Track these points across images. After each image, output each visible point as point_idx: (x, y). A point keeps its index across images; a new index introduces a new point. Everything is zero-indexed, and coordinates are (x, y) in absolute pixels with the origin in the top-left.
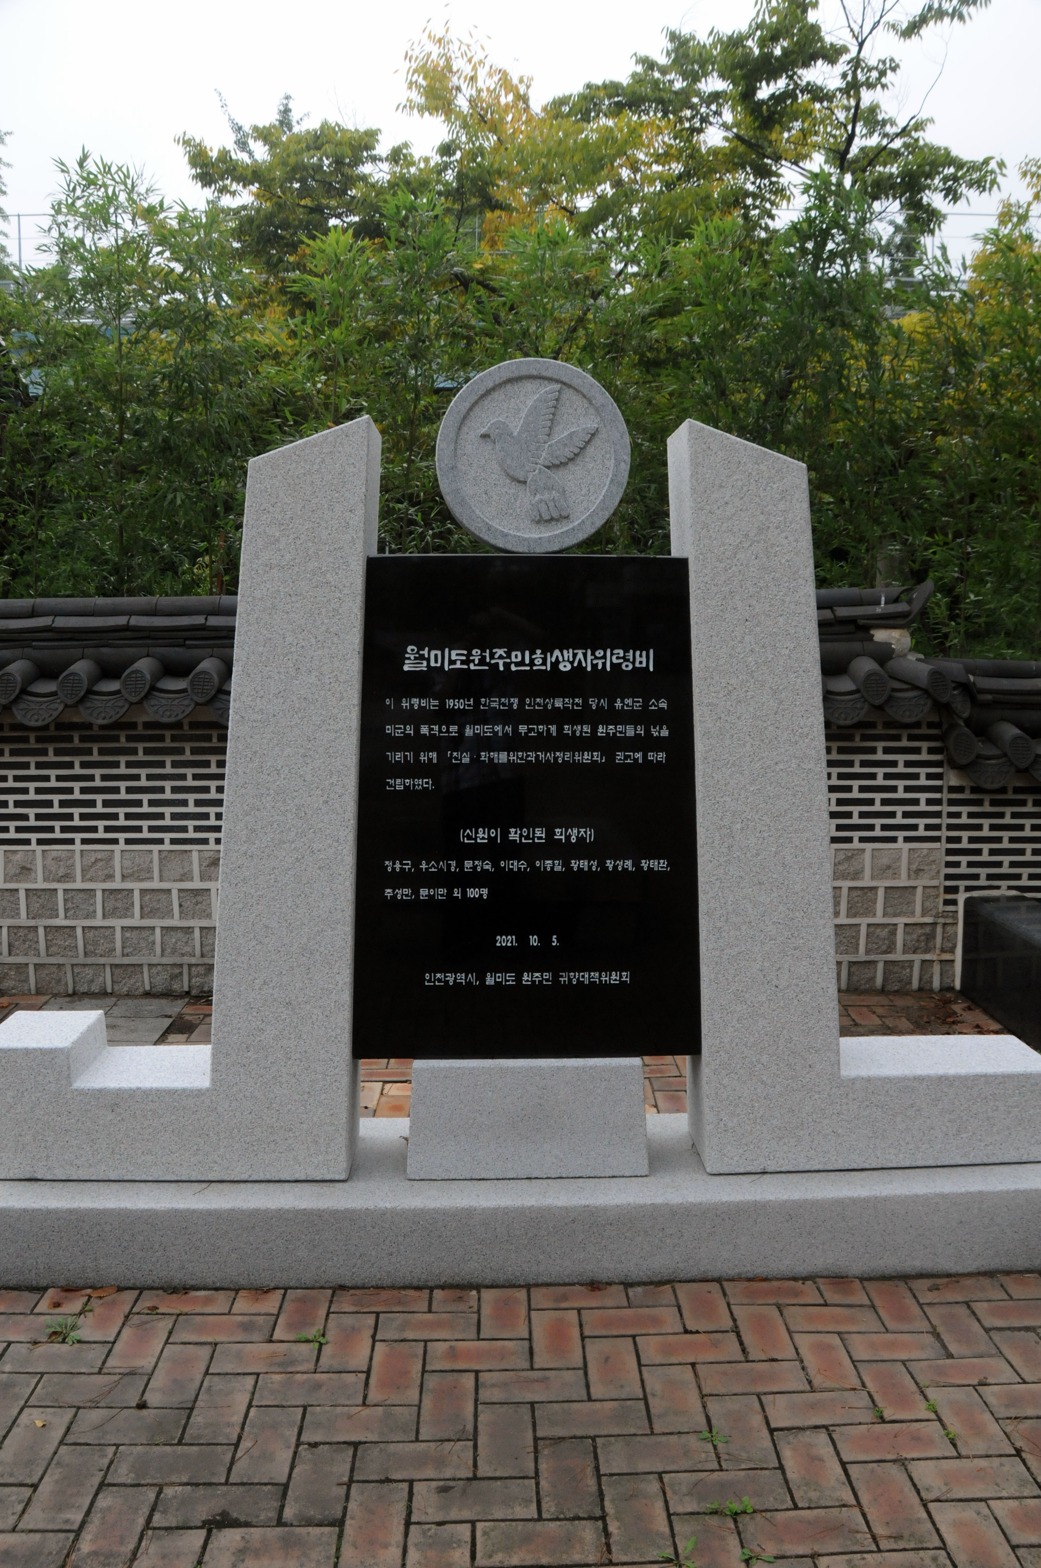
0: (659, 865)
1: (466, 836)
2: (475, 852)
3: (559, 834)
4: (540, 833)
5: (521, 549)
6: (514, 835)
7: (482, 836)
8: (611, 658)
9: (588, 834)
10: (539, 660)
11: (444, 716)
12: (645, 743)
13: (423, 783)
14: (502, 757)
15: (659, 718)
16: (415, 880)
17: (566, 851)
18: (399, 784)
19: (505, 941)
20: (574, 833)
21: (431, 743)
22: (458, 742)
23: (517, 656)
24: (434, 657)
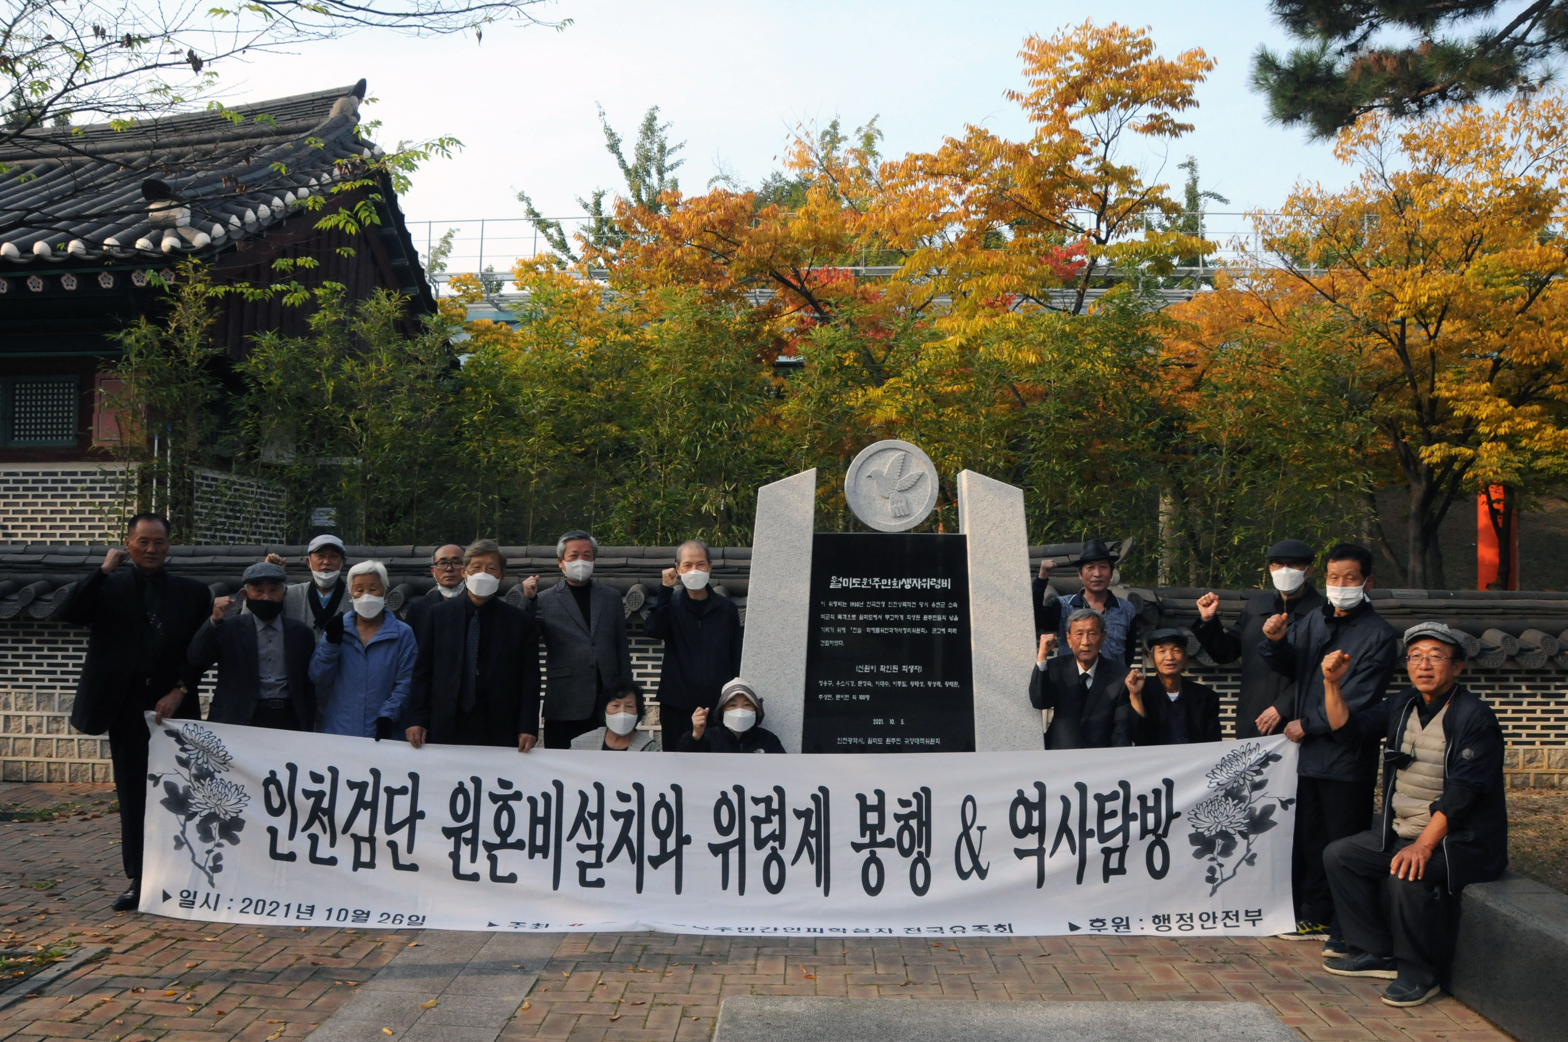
0: (954, 684)
1: (859, 669)
2: (864, 676)
3: (905, 668)
4: (895, 668)
5: (886, 530)
6: (883, 668)
7: (867, 669)
8: (929, 583)
9: (919, 669)
10: (895, 584)
11: (850, 610)
12: (947, 624)
13: (839, 643)
14: (877, 630)
15: (953, 612)
16: (834, 691)
17: (908, 677)
18: (826, 643)
19: (878, 722)
20: (912, 668)
21: (842, 623)
22: (857, 623)
23: (884, 582)
24: (845, 582)
